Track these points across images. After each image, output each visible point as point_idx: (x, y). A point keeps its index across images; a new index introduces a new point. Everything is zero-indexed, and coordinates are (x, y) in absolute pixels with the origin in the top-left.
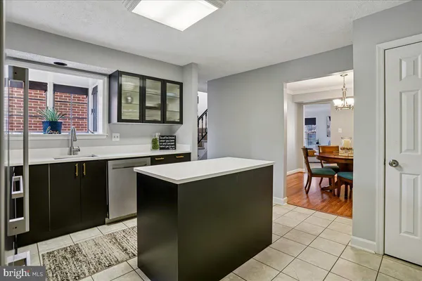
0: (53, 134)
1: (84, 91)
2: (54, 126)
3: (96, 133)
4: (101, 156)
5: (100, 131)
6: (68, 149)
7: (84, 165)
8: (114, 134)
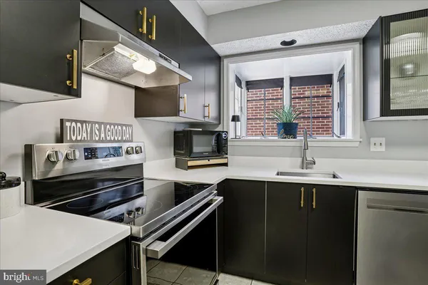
0: (287, 139)
1: (326, 79)
2: (288, 130)
3: (343, 138)
4: (346, 180)
5: (349, 134)
6: (300, 160)
7: (314, 190)
8: (373, 140)
